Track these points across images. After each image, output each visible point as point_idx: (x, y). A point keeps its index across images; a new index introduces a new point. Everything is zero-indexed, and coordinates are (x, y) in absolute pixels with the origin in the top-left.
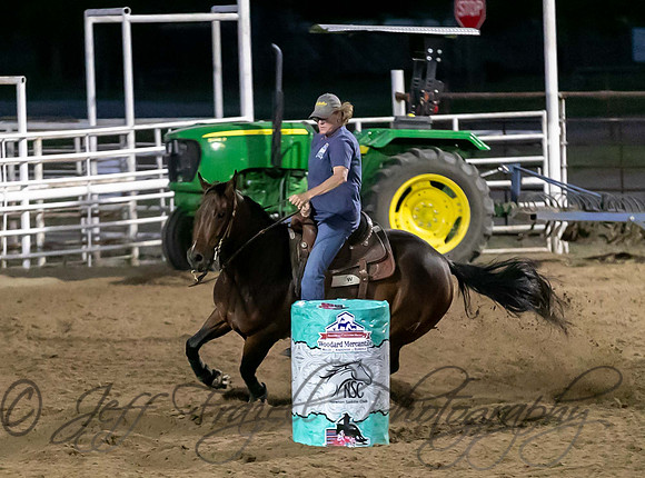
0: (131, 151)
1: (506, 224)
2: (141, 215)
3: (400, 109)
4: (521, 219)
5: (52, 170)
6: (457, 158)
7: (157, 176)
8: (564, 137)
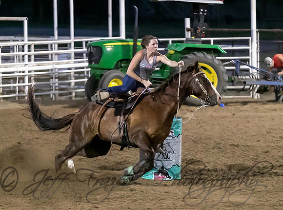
0: (72, 51)
1: (233, 86)
2: (76, 78)
3: (188, 35)
4: (239, 83)
5: (38, 58)
6: (212, 56)
7: (83, 62)
8: (259, 48)
